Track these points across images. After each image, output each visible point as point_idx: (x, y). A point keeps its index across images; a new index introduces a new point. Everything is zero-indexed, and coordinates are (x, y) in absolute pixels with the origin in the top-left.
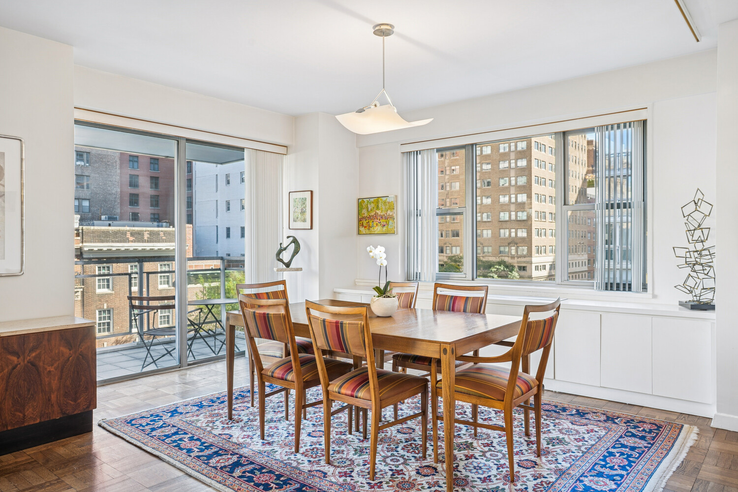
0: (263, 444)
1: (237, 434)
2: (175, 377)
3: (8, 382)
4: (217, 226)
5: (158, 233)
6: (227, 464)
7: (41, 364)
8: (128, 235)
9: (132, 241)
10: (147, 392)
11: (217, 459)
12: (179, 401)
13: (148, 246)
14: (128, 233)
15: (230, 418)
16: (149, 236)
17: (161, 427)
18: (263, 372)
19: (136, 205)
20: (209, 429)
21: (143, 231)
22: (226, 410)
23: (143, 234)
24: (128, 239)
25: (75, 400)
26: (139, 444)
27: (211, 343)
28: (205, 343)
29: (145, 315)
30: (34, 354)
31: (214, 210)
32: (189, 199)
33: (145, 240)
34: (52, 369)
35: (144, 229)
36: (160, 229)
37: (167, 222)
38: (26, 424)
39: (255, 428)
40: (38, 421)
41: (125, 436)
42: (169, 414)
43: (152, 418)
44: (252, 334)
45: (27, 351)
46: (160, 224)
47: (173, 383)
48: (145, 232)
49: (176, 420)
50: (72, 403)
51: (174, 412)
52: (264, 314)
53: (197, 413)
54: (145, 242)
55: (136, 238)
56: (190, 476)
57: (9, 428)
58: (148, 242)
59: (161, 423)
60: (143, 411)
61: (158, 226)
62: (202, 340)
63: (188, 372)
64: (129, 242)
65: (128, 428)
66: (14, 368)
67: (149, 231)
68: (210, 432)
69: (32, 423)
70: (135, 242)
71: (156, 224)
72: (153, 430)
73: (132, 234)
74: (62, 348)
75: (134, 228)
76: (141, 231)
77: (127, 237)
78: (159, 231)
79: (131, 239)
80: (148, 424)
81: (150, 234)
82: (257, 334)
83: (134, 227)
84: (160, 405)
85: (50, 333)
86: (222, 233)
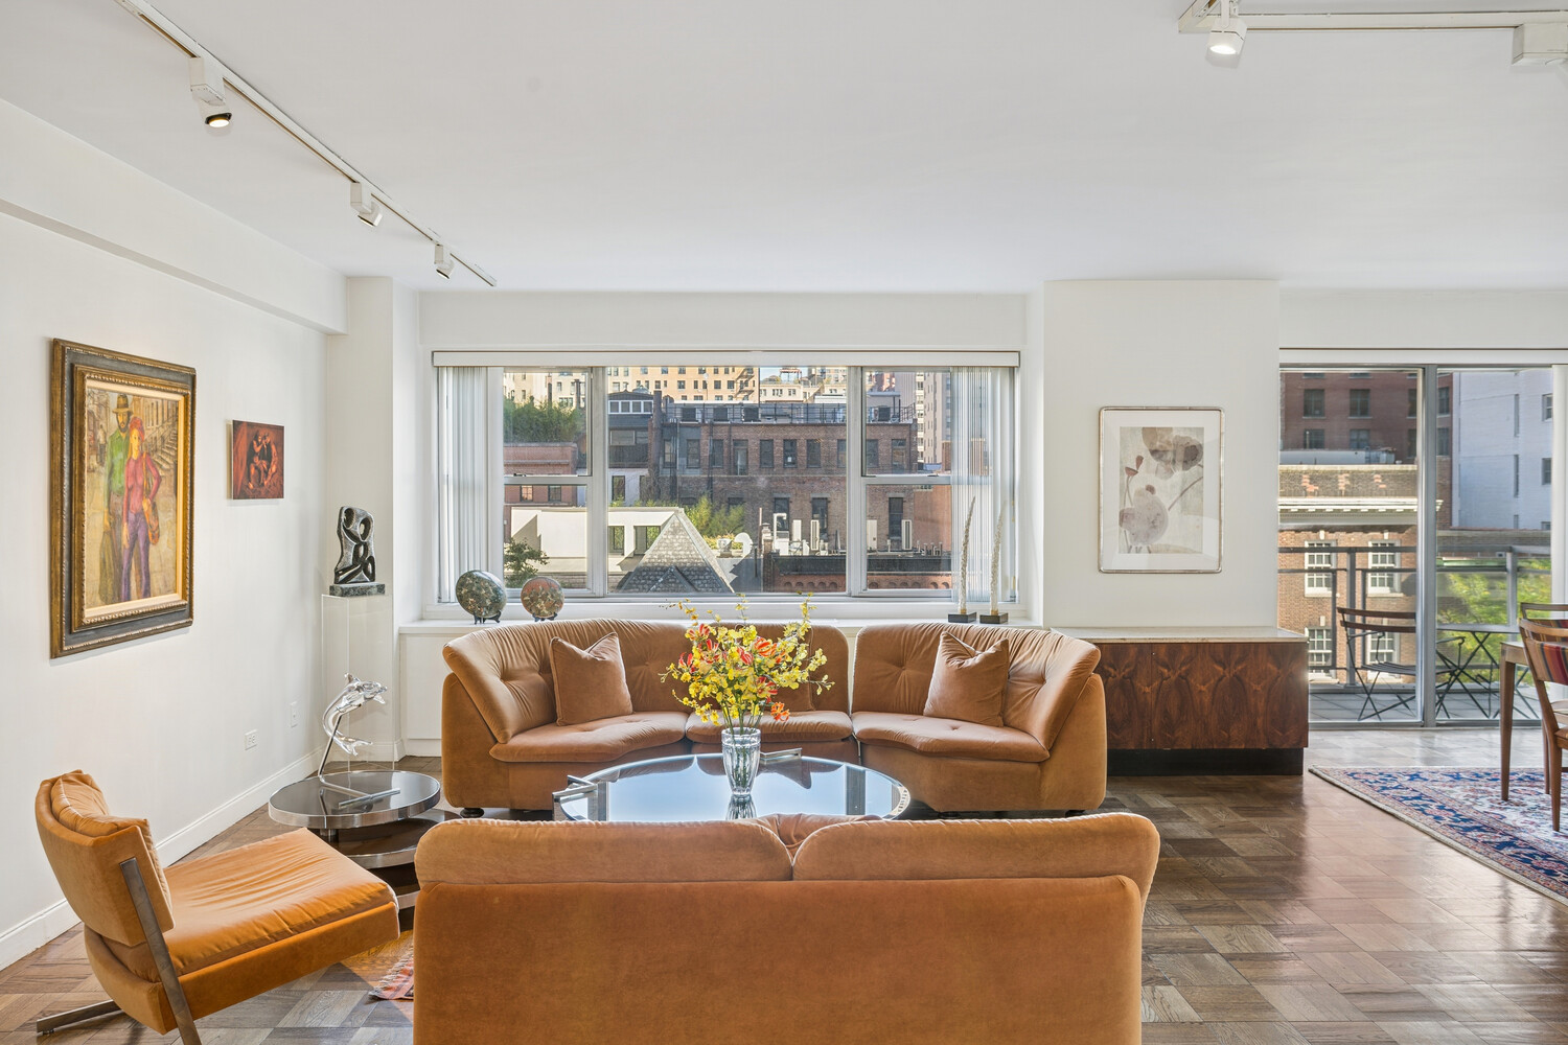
0: (1556, 835)
1: (1512, 816)
2: (1415, 738)
3: (1214, 695)
4: (1517, 456)
5: (1369, 476)
6: (1492, 840)
7: (1247, 680)
8: (1306, 481)
9: (1313, 494)
10: (1371, 749)
11: (1479, 833)
12: (1419, 766)
13: (1347, 503)
14: (1304, 476)
15: (1505, 797)
16: (1348, 483)
17: (1396, 788)
18: (1557, 733)
19: (1317, 412)
20: (1468, 803)
21: (1336, 472)
22: (1499, 789)
23: (1337, 479)
24: (1305, 488)
25: (1283, 731)
26: (1366, 798)
27: (1484, 705)
28: (1473, 703)
29: (1358, 641)
30: (1240, 668)
31: (1508, 419)
32: (1444, 393)
33: (1341, 491)
34: (1259, 689)
35: (1339, 468)
36: (1375, 467)
37: (1390, 452)
38: (1231, 747)
39: (1546, 817)
40: (1243, 747)
41: (1346, 787)
42: (1408, 778)
43: (1382, 777)
44: (1540, 676)
45: (1233, 663)
46: (1374, 453)
47: (1412, 745)
48: (1341, 473)
49: (1417, 784)
50: (1280, 734)
51: (1414, 777)
52: (1558, 648)
53: (1451, 783)
54: (1341, 495)
55: (1321, 487)
56: (1439, 841)
57: (1215, 747)
58: (1347, 495)
59: (1395, 784)
60: (1368, 768)
61: (1369, 461)
62: (1467, 697)
63: (1438, 735)
64: (1306, 495)
65: (1350, 781)
66: (1220, 680)
67: (1348, 472)
68: (1469, 807)
69: (1236, 747)
70: (1318, 495)
71: (1362, 454)
72: (1384, 788)
73: (1314, 479)
74: (1270, 666)
75: (1317, 467)
76: (1332, 472)
77: (1304, 484)
78: (1372, 472)
79: (1312, 488)
80: (1376, 782)
81: (1352, 479)
82: (1547, 677)
83: (1315, 464)
84: (1391, 766)
85: (1257, 644)
86: (1531, 472)
